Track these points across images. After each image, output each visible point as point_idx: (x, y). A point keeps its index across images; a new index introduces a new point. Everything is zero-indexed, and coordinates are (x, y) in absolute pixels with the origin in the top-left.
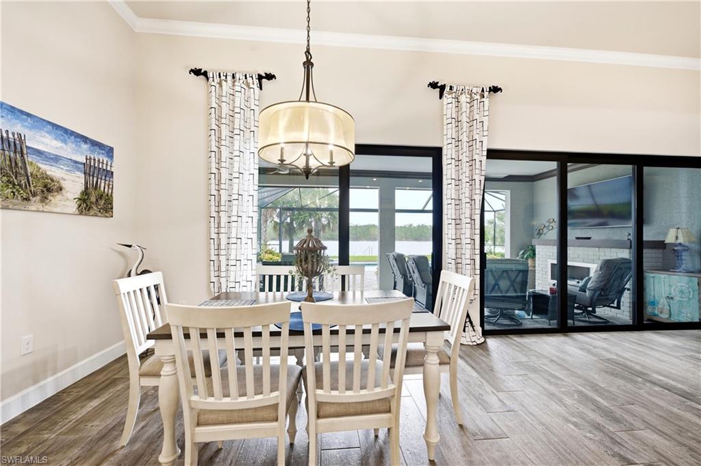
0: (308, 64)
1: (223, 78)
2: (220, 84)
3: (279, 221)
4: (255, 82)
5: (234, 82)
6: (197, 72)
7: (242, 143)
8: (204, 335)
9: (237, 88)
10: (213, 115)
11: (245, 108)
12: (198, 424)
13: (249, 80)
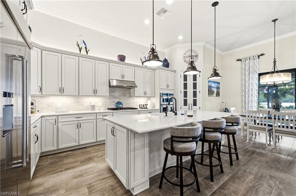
0: (275, 62)
1: (246, 59)
2: (245, 61)
3: (267, 92)
4: (257, 58)
5: (250, 60)
6: (238, 60)
7: (252, 75)
8: (248, 116)
9: (251, 61)
10: (243, 70)
11: (253, 66)
12: (250, 128)
13: (255, 58)
